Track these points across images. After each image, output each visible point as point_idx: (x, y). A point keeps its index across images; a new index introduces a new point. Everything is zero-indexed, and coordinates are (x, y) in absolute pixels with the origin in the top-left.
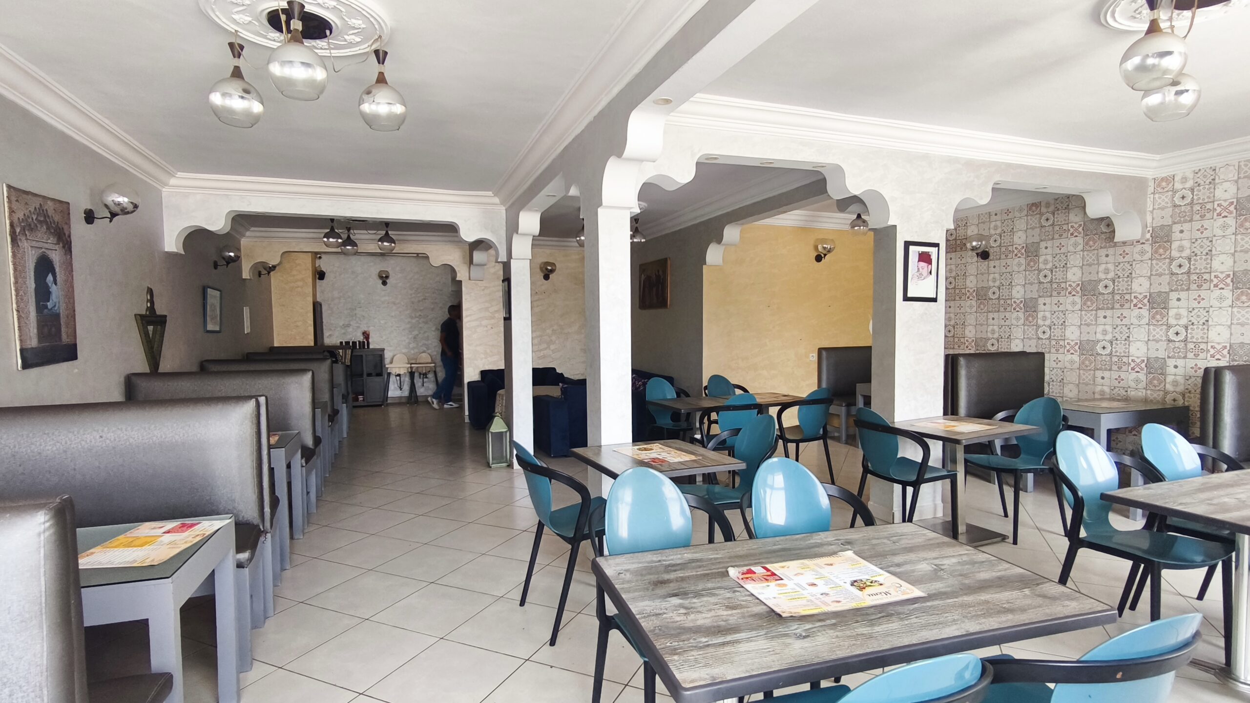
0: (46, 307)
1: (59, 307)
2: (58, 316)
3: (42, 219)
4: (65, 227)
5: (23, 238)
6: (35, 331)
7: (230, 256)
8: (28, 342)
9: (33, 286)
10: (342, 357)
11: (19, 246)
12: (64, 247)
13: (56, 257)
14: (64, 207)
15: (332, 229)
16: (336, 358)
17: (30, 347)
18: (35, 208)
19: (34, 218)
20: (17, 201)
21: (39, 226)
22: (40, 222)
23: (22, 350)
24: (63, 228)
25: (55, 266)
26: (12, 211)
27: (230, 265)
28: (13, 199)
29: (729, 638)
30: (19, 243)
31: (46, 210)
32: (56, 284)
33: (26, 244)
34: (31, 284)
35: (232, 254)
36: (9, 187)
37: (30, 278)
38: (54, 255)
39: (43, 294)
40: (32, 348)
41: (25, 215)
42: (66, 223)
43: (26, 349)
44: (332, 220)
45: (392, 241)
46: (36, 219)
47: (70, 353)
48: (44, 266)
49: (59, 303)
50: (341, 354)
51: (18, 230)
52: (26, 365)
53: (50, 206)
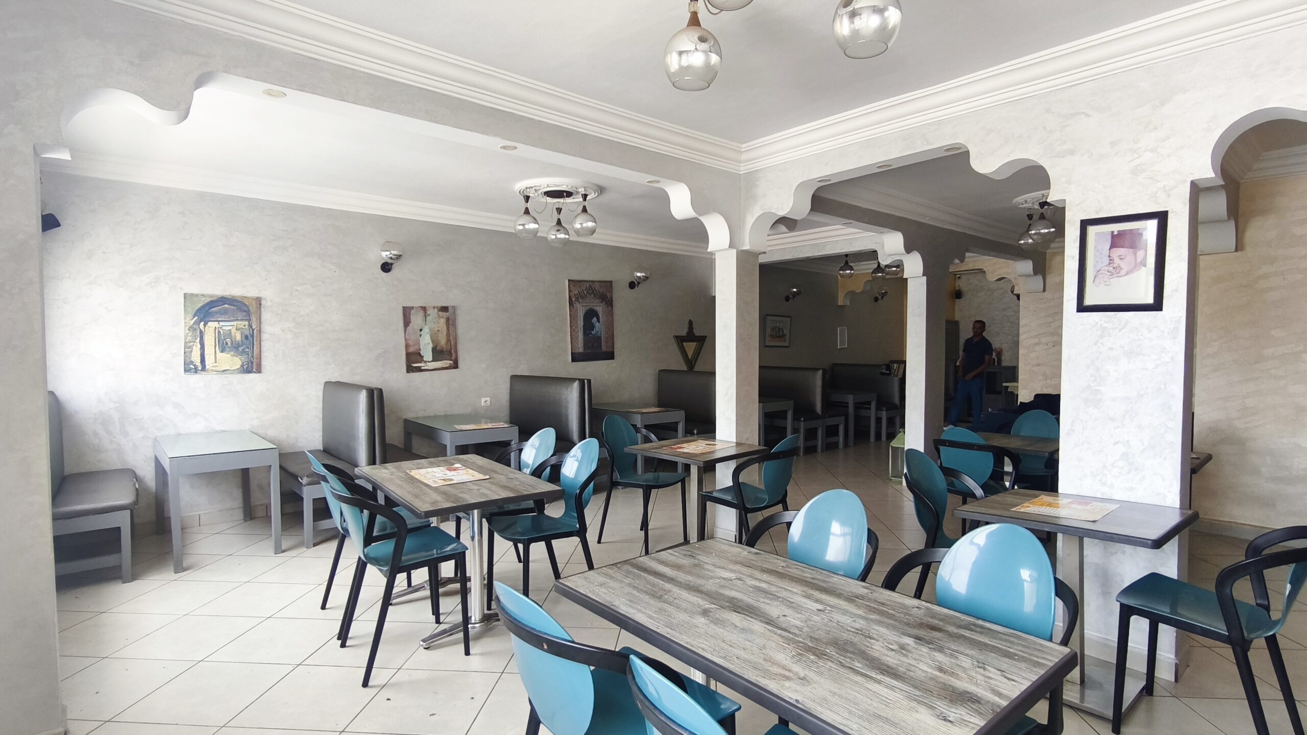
0: (591, 334)
1: (601, 334)
2: (600, 338)
3: (591, 292)
4: (608, 295)
5: (577, 303)
6: (582, 345)
7: (794, 291)
8: (577, 350)
9: (582, 324)
11: (573, 306)
12: (606, 303)
13: (600, 309)
14: (609, 284)
17: (577, 352)
18: (586, 288)
19: (585, 293)
20: (574, 286)
21: (588, 296)
22: (589, 294)
23: (572, 353)
24: (606, 295)
25: (599, 313)
26: (570, 291)
28: (571, 286)
30: (574, 305)
31: (594, 288)
32: (599, 322)
33: (579, 305)
34: (581, 323)
36: (569, 280)
37: (580, 320)
38: (598, 308)
39: (588, 327)
40: (580, 353)
41: (579, 292)
42: (609, 292)
43: (574, 353)
46: (587, 293)
47: (610, 356)
48: (591, 315)
49: (601, 331)
51: (574, 299)
52: (574, 360)
53: (597, 286)
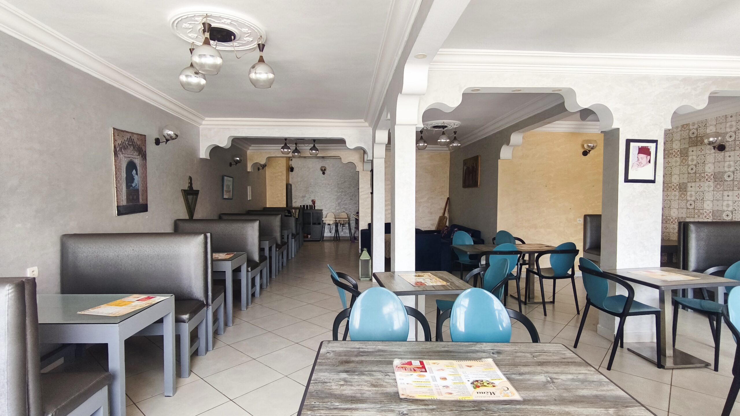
0: (132, 186)
1: (138, 186)
2: (138, 190)
3: (131, 143)
4: (143, 148)
5: (121, 153)
6: (125, 197)
7: (237, 160)
8: (122, 203)
9: (125, 176)
10: (294, 213)
11: (118, 157)
12: (142, 157)
13: (138, 161)
14: (143, 138)
15: (286, 144)
16: (291, 214)
17: (122, 205)
18: (128, 138)
19: (127, 143)
20: (118, 135)
21: (129, 147)
22: (130, 145)
23: (117, 206)
24: (142, 148)
25: (137, 166)
26: (115, 140)
27: (237, 165)
28: (116, 134)
29: (354, 406)
30: (118, 155)
31: (133, 139)
32: (137, 175)
33: (122, 156)
34: (124, 175)
35: (238, 159)
36: (114, 129)
37: (123, 172)
38: (137, 161)
39: (130, 179)
40: (123, 206)
41: (122, 142)
42: (144, 145)
43: (120, 206)
44: (286, 139)
45: (317, 150)
46: (128, 144)
47: (144, 208)
48: (131, 166)
49: (139, 184)
50: (293, 212)
51: (118, 149)
52: (119, 214)
53: (135, 138)
